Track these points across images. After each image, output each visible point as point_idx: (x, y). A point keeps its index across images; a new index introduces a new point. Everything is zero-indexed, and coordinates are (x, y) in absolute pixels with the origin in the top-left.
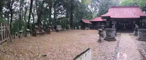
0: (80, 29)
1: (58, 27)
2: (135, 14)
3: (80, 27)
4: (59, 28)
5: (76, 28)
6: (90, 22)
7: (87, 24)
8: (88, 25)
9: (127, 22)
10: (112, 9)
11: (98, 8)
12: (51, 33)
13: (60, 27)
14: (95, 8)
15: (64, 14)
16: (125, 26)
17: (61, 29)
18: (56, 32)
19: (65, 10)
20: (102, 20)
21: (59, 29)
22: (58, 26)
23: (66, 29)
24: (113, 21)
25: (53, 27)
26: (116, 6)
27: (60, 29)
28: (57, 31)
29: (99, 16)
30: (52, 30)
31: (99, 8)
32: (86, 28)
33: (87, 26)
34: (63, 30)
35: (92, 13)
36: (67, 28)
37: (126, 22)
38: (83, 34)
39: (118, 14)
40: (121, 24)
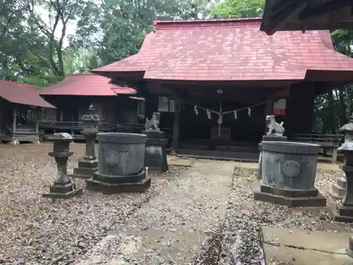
2: (277, 61)
7: (24, 108)
8: (29, 116)
9: (234, 106)
10: (164, 33)
11: (98, 25)
14: (80, 24)
16: (220, 121)
24: (165, 99)
26: (200, 16)
29: (93, 69)
31: (103, 25)
32: (15, 130)
33: (23, 123)
35: (60, 53)
37: (229, 106)
39: (189, 61)
40: (203, 113)
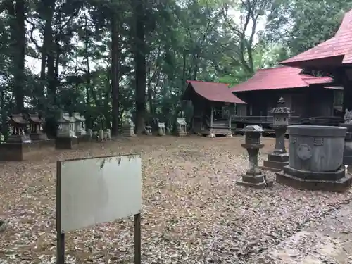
0: (182, 132)
1: (67, 123)
3: (181, 121)
4: (73, 126)
5: (162, 125)
6: (238, 94)
7: (219, 105)
8: (223, 113)
11: (287, 16)
12: (25, 155)
13: (78, 122)
14: (270, 18)
15: (99, 56)
17: (83, 132)
18: (57, 147)
19: (107, 36)
20: (302, 84)
21: (73, 135)
22: (67, 118)
23: (109, 133)
25: (36, 124)
27: (77, 134)
28: (64, 143)
30: (34, 136)
31: (293, 14)
32: (212, 125)
33: (219, 118)
34: (97, 139)
35: (250, 51)
36: (118, 130)
38: (187, 155)
